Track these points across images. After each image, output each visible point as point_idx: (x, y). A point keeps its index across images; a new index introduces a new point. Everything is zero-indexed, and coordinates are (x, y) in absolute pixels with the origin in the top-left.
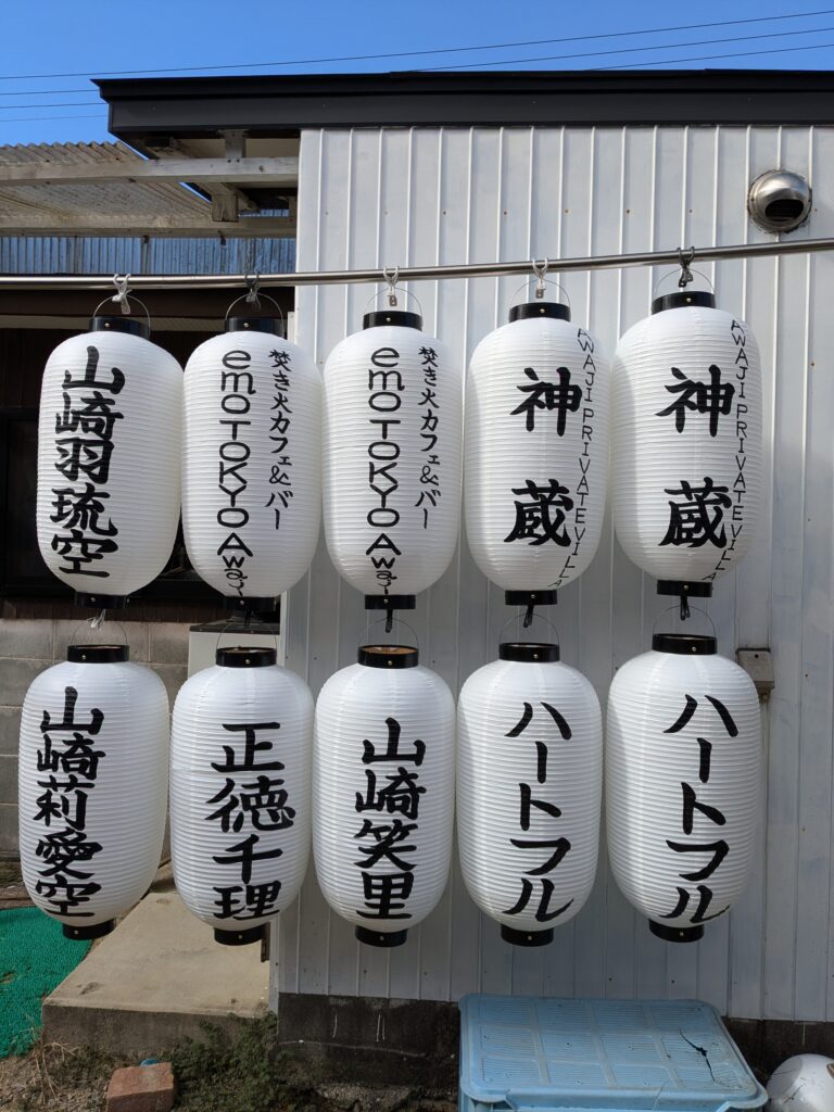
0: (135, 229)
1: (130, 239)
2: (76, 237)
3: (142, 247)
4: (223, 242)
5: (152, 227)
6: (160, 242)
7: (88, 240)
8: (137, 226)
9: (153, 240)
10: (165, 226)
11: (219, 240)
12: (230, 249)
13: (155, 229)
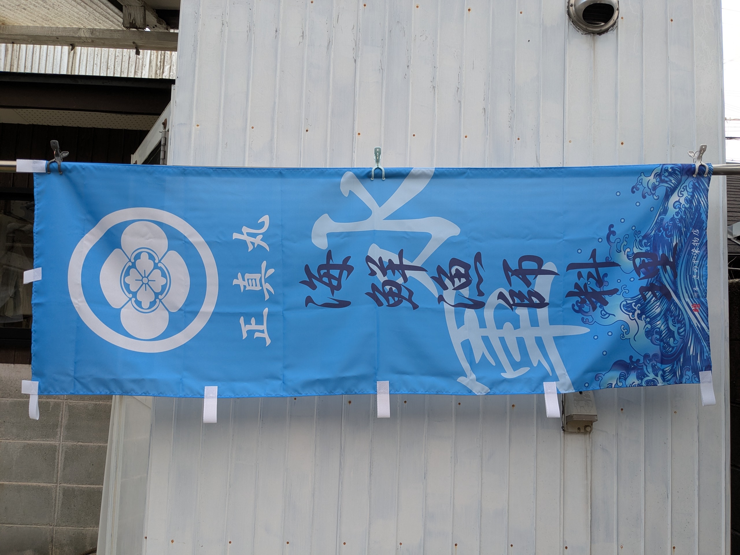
0: (62, 36)
1: (60, 47)
2: (13, 43)
3: (69, 54)
4: (138, 53)
5: (77, 36)
6: (85, 49)
7: (23, 46)
8: (64, 35)
9: (78, 49)
10: (87, 36)
11: (135, 51)
12: (143, 58)
13: (80, 38)
